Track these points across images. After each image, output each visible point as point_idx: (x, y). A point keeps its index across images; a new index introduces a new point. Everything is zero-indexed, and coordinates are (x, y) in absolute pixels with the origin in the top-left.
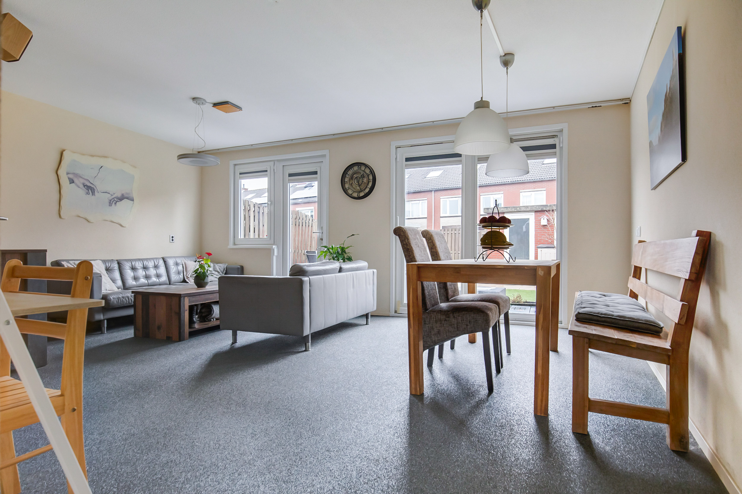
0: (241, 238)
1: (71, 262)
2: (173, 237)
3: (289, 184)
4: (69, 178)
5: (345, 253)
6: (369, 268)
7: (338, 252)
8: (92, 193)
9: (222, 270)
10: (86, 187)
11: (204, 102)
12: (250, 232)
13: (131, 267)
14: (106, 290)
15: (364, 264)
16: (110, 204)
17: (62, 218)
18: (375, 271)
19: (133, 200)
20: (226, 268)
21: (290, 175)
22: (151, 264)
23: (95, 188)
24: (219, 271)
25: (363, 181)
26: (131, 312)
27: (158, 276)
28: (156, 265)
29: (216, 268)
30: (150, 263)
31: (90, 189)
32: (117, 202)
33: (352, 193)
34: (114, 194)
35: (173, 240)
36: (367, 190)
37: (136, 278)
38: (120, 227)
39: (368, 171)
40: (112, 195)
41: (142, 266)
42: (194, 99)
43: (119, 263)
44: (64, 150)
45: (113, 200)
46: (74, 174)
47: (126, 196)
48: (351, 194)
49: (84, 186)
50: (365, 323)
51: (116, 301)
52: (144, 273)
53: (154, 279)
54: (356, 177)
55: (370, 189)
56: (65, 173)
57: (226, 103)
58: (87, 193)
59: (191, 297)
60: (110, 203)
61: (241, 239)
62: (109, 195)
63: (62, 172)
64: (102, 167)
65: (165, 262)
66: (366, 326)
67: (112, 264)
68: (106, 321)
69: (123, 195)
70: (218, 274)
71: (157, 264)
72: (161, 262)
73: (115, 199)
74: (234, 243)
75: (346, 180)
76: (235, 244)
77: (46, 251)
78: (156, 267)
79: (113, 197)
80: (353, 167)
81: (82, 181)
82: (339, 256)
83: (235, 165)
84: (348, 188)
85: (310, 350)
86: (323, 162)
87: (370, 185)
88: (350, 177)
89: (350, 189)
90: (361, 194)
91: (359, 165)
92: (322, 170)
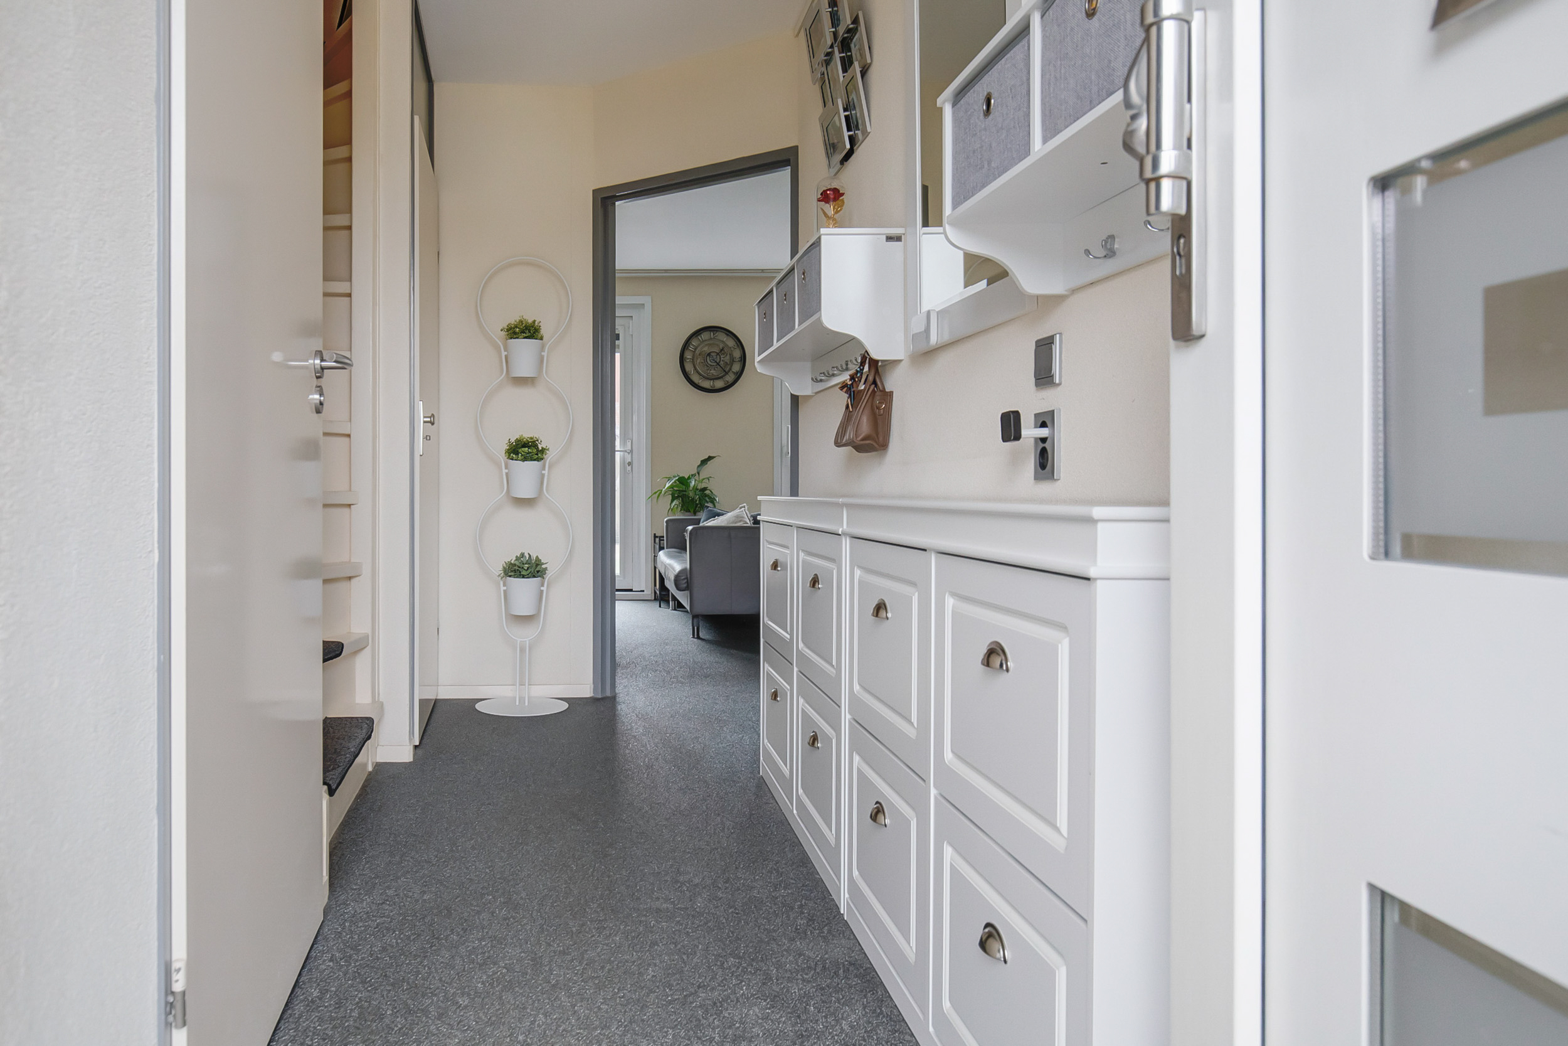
25: (722, 361)
33: (701, 380)
36: (730, 377)
39: (731, 343)
48: (699, 383)
54: (710, 353)
55: (736, 374)
75: (688, 357)
86: (632, 317)
87: (736, 367)
88: (697, 352)
89: (698, 372)
90: (719, 384)
91: (717, 331)
92: (631, 333)
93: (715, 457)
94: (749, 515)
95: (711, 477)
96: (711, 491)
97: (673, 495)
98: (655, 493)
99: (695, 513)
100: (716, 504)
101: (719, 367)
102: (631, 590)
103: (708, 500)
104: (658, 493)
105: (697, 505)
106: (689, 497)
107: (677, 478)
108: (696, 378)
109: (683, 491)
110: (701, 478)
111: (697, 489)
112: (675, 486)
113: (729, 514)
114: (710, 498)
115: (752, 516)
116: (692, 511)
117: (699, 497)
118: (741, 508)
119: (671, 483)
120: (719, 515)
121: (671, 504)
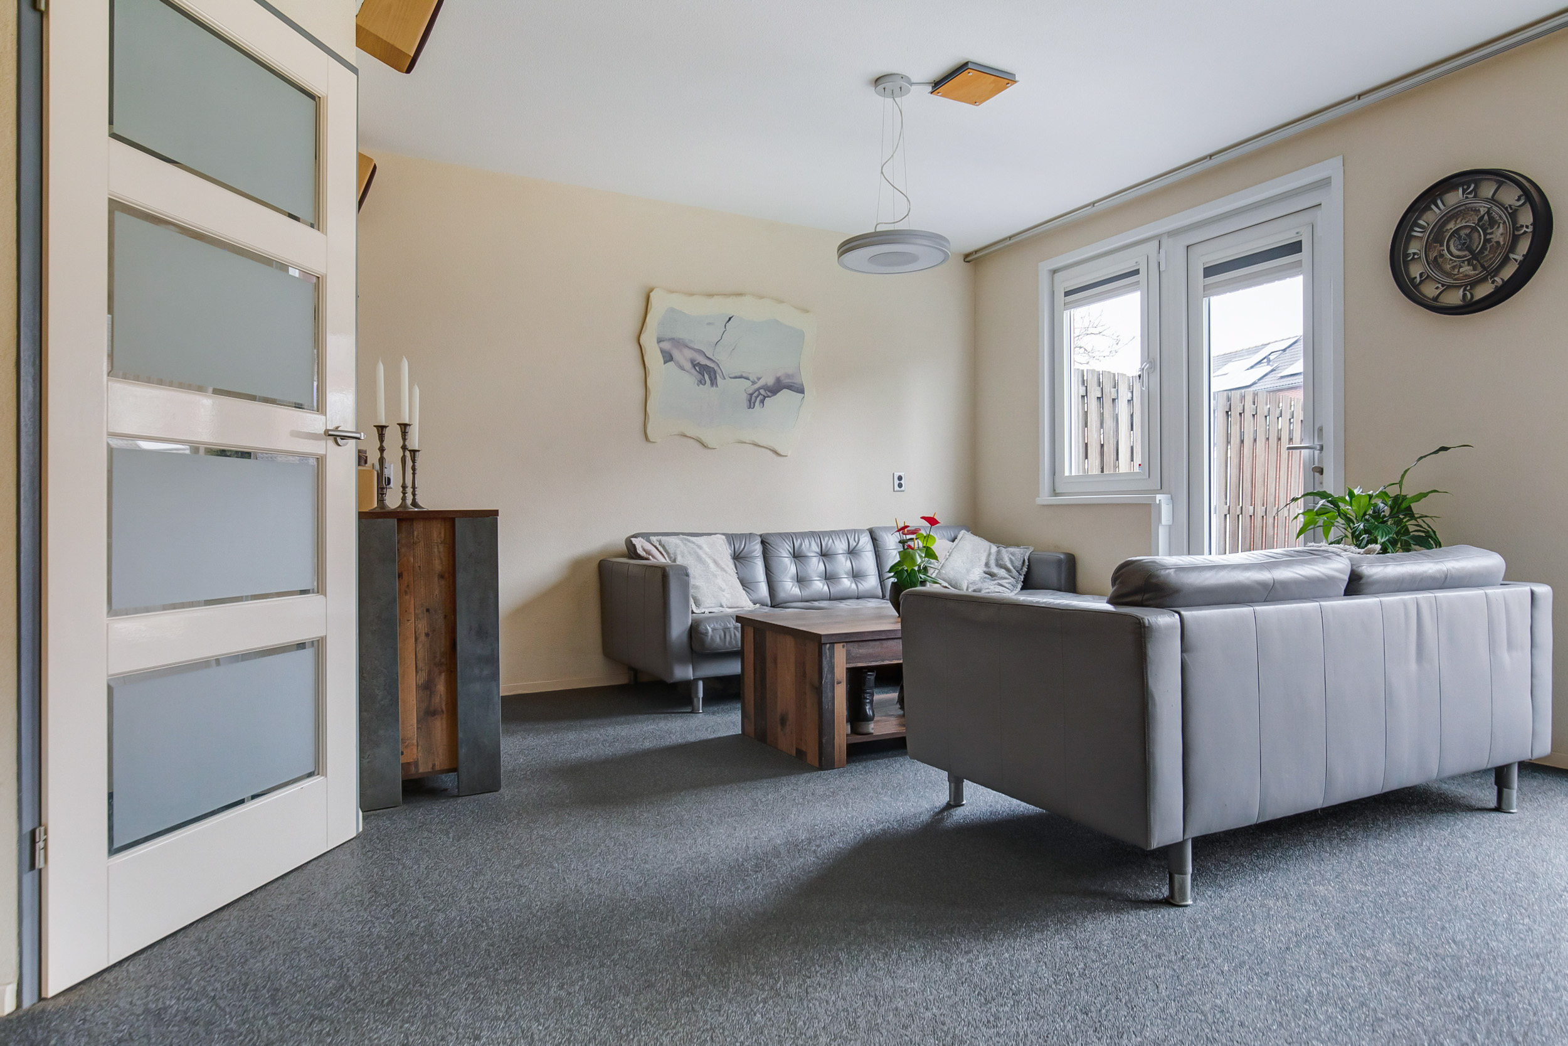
0: (1073, 474)
1: (654, 539)
2: (900, 478)
3: (1205, 301)
4: (662, 351)
5: (1412, 516)
6: (1512, 576)
7: (1377, 514)
8: (711, 380)
9: (1018, 564)
10: (697, 368)
11: (905, 84)
12: (1117, 459)
13: (792, 551)
14: (722, 606)
15: (1492, 561)
16: (751, 405)
17: (650, 441)
18: (1544, 590)
19: (802, 392)
20: (1029, 559)
21: (1209, 271)
22: (840, 546)
23: (716, 368)
24: (1010, 566)
25: (1487, 241)
26: (733, 668)
27: (856, 575)
28: (851, 548)
29: (1002, 559)
30: (837, 542)
31: (707, 372)
32: (765, 397)
33: (1438, 292)
34: (759, 379)
35: (900, 485)
36: (1508, 272)
37: (800, 580)
38: (774, 456)
39: (1510, 196)
40: (754, 383)
41: (818, 550)
42: (877, 81)
43: (763, 542)
44: (651, 290)
45: (757, 392)
46: (672, 339)
47: (786, 381)
48: (1436, 299)
49: (694, 366)
50: (1493, 804)
51: (720, 638)
52: (822, 566)
53: (847, 584)
54: (1457, 231)
55: (1521, 263)
56: (655, 341)
57: (963, 67)
58: (701, 382)
59: (856, 645)
60: (750, 401)
61: (1070, 477)
62: (749, 383)
63: (649, 339)
64: (730, 319)
65: (876, 540)
66: (1493, 815)
67: (747, 542)
68: (701, 684)
69: (778, 380)
70: (1007, 576)
71: (855, 544)
72: (865, 541)
73: (762, 391)
74: (1054, 490)
75: (1411, 251)
76: (1055, 493)
77: (497, 511)
78: (852, 552)
79: (756, 386)
80: (1441, 196)
81: (689, 354)
82: (1376, 528)
83: (1055, 272)
84: (1421, 275)
85: (1190, 902)
86: (1320, 204)
89: (1430, 278)
92: (1319, 234)
108: (1429, 292)
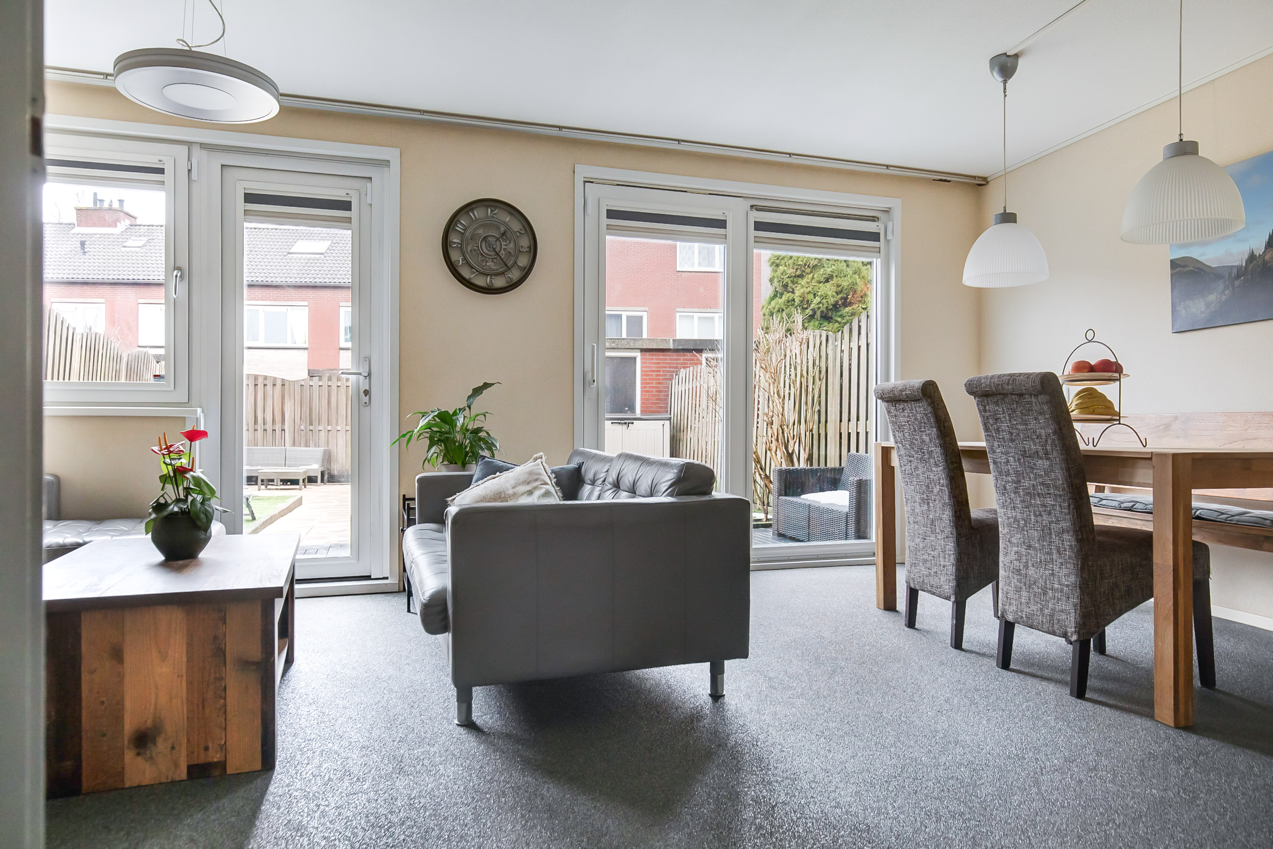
3: (245, 222)
21: (252, 198)
25: (504, 249)
33: (472, 275)
36: (515, 273)
39: (516, 225)
48: (471, 279)
54: (487, 237)
55: (523, 270)
75: (456, 241)
80: (476, 209)
86: (371, 178)
87: (523, 261)
88: (468, 234)
89: (468, 264)
90: (499, 282)
91: (496, 207)
92: (369, 202)
93: (493, 384)
94: (549, 472)
95: (487, 412)
96: (488, 433)
97: (431, 439)
98: (404, 436)
99: (464, 466)
100: (495, 452)
101: (499, 258)
102: (368, 578)
103: (483, 446)
104: (408, 436)
105: (467, 453)
106: (455, 442)
107: (436, 413)
108: (466, 273)
109: (446, 433)
110: (473, 414)
111: (467, 430)
112: (434, 425)
113: (518, 469)
114: (486, 443)
115: (553, 472)
116: (460, 464)
117: (470, 442)
118: (536, 459)
119: (426, 421)
120: (501, 469)
121: (428, 452)
